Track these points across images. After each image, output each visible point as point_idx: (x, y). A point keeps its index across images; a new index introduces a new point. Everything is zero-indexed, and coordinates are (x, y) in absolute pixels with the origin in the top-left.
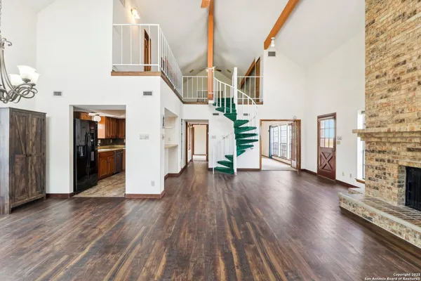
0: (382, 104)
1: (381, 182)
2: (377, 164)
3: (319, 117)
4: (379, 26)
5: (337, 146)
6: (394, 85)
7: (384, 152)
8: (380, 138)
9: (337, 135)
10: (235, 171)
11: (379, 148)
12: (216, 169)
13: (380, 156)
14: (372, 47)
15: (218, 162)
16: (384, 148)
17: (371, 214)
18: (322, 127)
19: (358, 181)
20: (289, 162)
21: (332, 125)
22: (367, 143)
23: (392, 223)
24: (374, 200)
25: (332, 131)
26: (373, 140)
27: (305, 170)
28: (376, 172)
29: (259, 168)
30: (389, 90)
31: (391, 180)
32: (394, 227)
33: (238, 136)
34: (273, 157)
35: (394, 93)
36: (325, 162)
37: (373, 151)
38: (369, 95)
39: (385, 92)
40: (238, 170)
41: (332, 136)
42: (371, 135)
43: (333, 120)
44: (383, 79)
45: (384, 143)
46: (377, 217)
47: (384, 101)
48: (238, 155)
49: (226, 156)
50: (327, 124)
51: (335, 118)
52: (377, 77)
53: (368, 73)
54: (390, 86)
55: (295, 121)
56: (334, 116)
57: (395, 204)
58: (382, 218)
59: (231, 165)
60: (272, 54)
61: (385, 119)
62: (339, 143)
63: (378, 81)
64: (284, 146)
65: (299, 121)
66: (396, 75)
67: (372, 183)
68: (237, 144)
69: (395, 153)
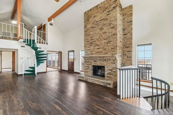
0: (88, 49)
1: (88, 70)
2: (87, 65)
3: (68, 51)
4: (87, 28)
5: (75, 61)
6: (91, 45)
7: (88, 62)
8: (88, 58)
9: (75, 57)
10: (36, 74)
11: (87, 61)
12: (25, 74)
13: (88, 63)
14: (86, 33)
15: (26, 71)
16: (88, 61)
17: (87, 79)
18: (70, 55)
19: (80, 71)
20: (57, 68)
21: (73, 54)
22: (85, 60)
23: (92, 80)
24: (87, 75)
25: (73, 56)
26: (86, 59)
27: (63, 70)
28: (87, 67)
29: (46, 71)
30: (90, 46)
31: (90, 69)
32: (93, 81)
33: (37, 58)
34: (49, 66)
35: (91, 47)
36: (70, 66)
37: (86, 62)
38: (85, 46)
39: (89, 46)
40: (37, 73)
41: (73, 58)
42: (86, 57)
43: (73, 53)
44: (88, 43)
45: (89, 60)
46: (89, 79)
47: (89, 48)
48: (37, 66)
49: (30, 68)
50: (71, 54)
51: (74, 52)
52: (87, 42)
53: (85, 40)
54: (90, 45)
55: (59, 52)
56: (73, 51)
57: (91, 75)
58: (90, 79)
59: (34, 71)
60: (51, 24)
61: (89, 53)
62: (75, 60)
63: (87, 43)
64: (54, 62)
65: (61, 52)
66: (91, 42)
67: (86, 71)
68: (37, 62)
69: (91, 62)
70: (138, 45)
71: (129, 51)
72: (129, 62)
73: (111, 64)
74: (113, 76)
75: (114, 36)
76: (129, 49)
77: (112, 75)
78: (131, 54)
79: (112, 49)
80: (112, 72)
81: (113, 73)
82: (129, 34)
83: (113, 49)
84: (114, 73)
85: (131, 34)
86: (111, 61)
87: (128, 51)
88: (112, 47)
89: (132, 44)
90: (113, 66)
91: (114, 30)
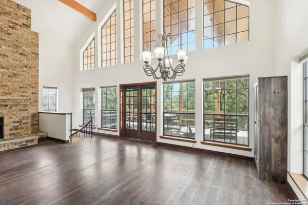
70: (44, 87)
71: (35, 93)
72: (35, 107)
73: (20, 112)
74: (23, 130)
75: (25, 69)
76: (34, 89)
77: (20, 129)
78: (37, 98)
79: (20, 87)
80: (20, 124)
81: (23, 125)
82: (34, 69)
83: (23, 88)
84: (25, 125)
85: (38, 71)
86: (19, 107)
87: (32, 93)
88: (21, 85)
89: (38, 84)
90: (23, 115)
91: (25, 60)
